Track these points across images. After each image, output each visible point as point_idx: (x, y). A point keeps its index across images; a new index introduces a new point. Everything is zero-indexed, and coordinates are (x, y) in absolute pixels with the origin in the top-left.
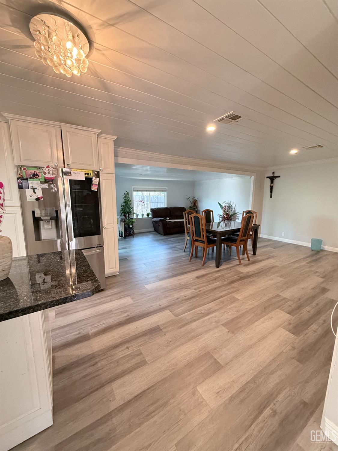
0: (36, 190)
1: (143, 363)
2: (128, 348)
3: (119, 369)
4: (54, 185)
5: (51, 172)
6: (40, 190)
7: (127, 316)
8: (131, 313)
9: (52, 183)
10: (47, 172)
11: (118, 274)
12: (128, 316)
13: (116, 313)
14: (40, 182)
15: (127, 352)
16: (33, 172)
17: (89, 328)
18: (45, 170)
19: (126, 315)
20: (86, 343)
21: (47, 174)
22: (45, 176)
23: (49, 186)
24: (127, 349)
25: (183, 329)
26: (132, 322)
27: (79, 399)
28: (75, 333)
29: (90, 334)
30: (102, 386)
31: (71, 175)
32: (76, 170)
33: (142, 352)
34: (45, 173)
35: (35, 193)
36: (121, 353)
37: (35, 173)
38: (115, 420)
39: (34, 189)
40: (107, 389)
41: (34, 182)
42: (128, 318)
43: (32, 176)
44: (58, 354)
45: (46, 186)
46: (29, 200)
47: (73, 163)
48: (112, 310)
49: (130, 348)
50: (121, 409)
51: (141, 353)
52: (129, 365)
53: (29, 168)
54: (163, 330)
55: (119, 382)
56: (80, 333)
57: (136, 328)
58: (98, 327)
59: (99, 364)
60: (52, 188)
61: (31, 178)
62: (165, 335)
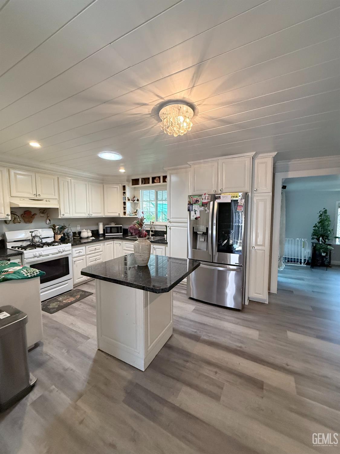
0: (196, 212)
1: (216, 398)
2: (216, 373)
3: (196, 382)
4: (207, 208)
5: (207, 198)
6: (199, 211)
7: (239, 347)
8: (246, 347)
9: (207, 206)
10: (204, 198)
11: (267, 303)
12: (241, 347)
13: (233, 337)
14: (199, 206)
15: (212, 376)
16: (196, 199)
17: (204, 333)
18: (203, 197)
19: (240, 345)
20: (194, 342)
21: (204, 200)
22: (203, 201)
23: (204, 208)
24: (214, 373)
25: (294, 416)
26: (239, 355)
27: (163, 373)
28: (193, 330)
29: (201, 338)
30: (178, 379)
31: (220, 199)
32: (225, 194)
33: (224, 388)
34: (203, 199)
35: (195, 214)
36: (207, 371)
37: (197, 200)
38: (166, 410)
39: (195, 211)
40: (179, 385)
41: (196, 206)
42: (239, 349)
43: (195, 202)
44: (175, 336)
45: (202, 208)
46: (192, 218)
47: (225, 188)
48: (232, 333)
49: (217, 375)
50: (175, 408)
51: (222, 388)
52: (205, 387)
53: (194, 197)
54: (264, 390)
55: (189, 389)
56: (196, 332)
57: (238, 363)
58: (210, 337)
59: (188, 364)
60: (206, 210)
61: (194, 203)
62: (262, 398)
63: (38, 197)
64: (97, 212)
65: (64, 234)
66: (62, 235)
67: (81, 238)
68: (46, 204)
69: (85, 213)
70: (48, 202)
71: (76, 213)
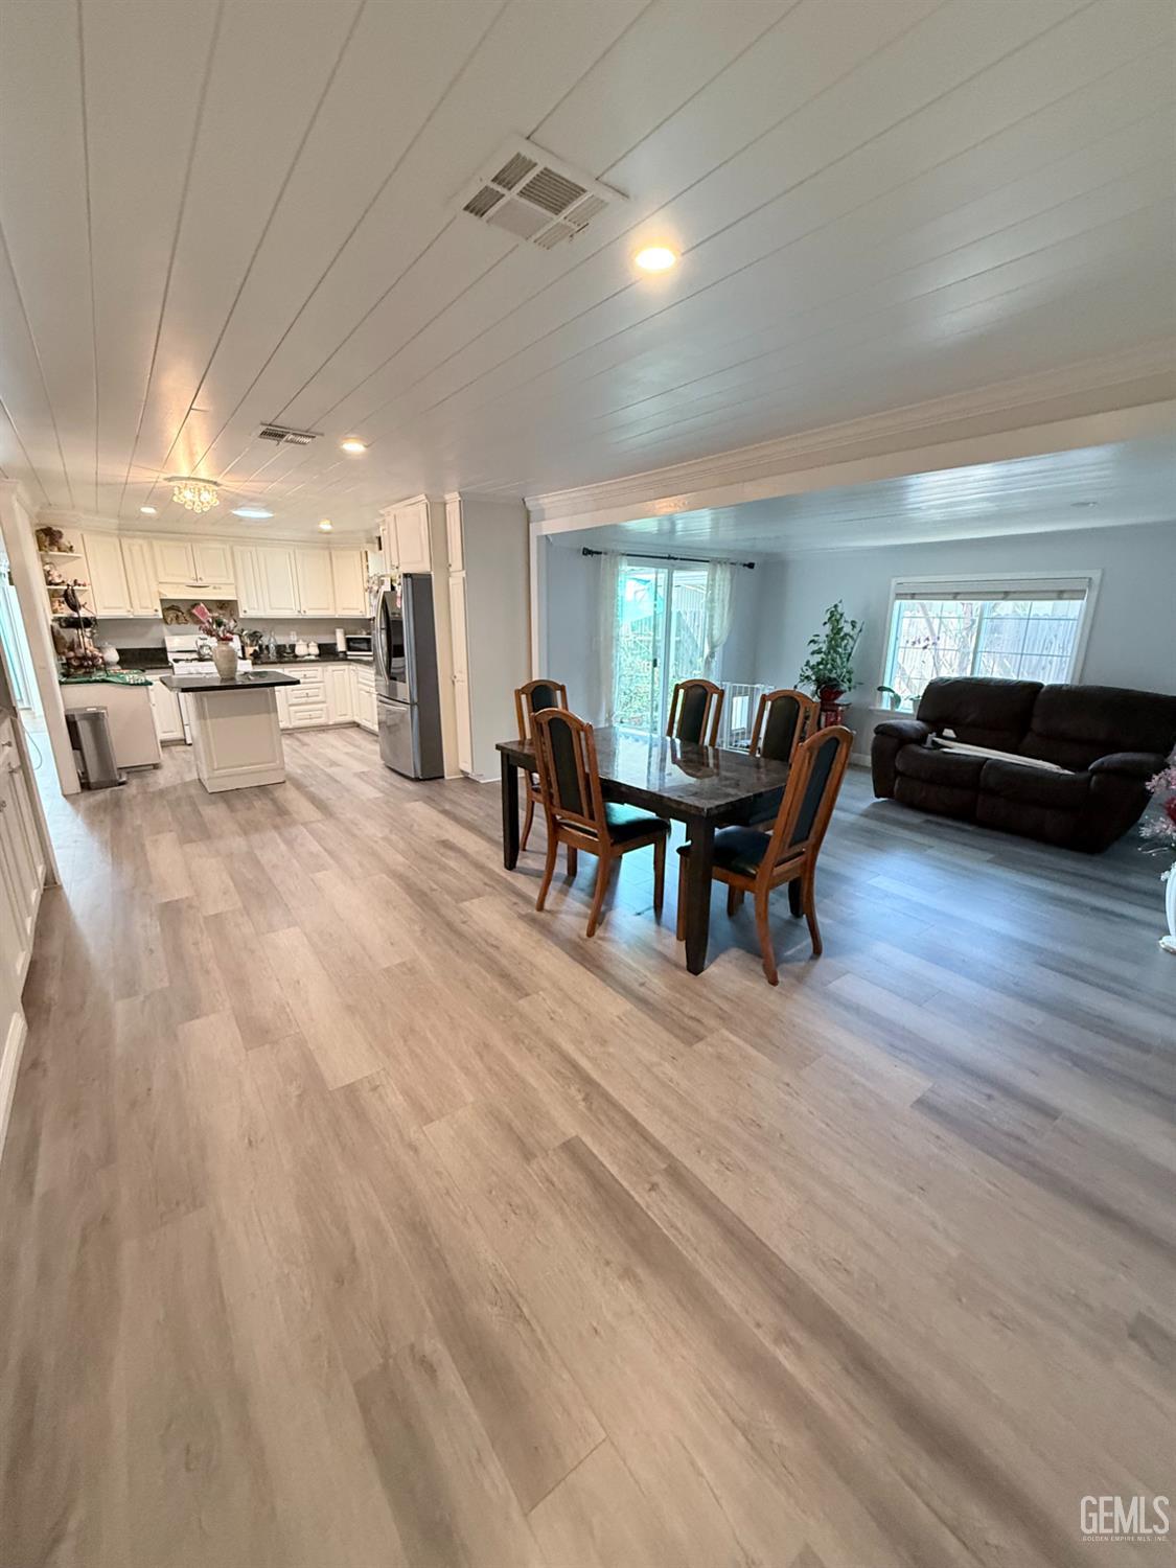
63: (199, 582)
64: (316, 607)
65: (260, 647)
66: (257, 648)
67: (296, 656)
68: (215, 594)
69: (292, 609)
70: (218, 591)
71: (272, 609)
